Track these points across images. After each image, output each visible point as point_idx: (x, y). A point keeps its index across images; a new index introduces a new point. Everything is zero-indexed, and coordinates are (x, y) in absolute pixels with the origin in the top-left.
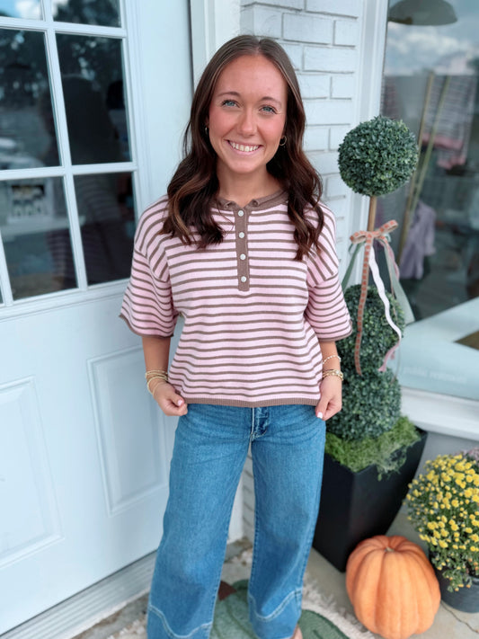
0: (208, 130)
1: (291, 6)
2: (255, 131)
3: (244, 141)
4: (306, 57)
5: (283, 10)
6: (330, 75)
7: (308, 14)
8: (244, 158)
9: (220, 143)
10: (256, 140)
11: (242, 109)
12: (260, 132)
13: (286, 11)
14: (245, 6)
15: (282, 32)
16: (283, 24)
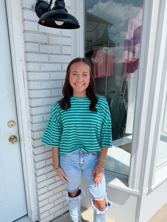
0: (70, 82)
1: (42, 42)
2: (82, 81)
4: (50, 58)
5: (39, 44)
6: (61, 63)
7: (50, 45)
9: (73, 85)
11: (78, 76)
14: (25, 42)
15: (39, 50)
16: (39, 47)
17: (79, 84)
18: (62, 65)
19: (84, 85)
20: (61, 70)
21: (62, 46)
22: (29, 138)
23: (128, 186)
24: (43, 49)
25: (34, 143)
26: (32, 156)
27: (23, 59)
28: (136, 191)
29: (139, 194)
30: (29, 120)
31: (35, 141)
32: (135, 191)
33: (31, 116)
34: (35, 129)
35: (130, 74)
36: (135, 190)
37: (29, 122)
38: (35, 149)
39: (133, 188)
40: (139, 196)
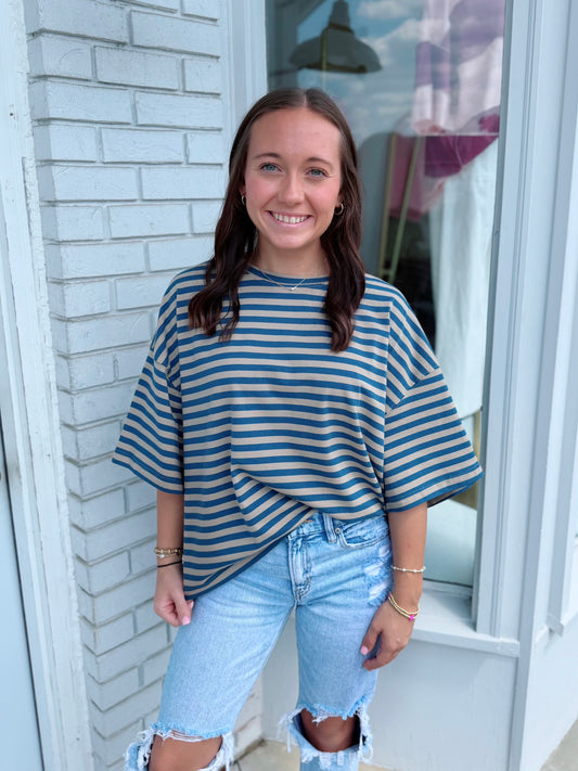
0: (245, 199)
1: (107, 37)
2: (302, 198)
3: (289, 212)
4: (139, 106)
5: (93, 43)
6: (184, 132)
7: (137, 49)
8: (290, 231)
9: (260, 217)
10: (304, 210)
11: (284, 173)
12: (308, 200)
13: (97, 43)
14: (33, 34)
15: (95, 72)
16: (94, 60)
17: (290, 216)
18: (185, 136)
19: (311, 220)
20: (182, 158)
21: (184, 56)
22: (54, 461)
23: (474, 626)
24: (112, 65)
25: (81, 480)
26: (67, 540)
27: (24, 110)
28: (506, 640)
29: (516, 653)
30: (53, 379)
31: (85, 470)
32: (502, 643)
33: (64, 362)
34: (81, 416)
35: (440, 181)
36: (502, 639)
37: (54, 386)
38: (86, 504)
39: (493, 631)
40: (517, 659)
